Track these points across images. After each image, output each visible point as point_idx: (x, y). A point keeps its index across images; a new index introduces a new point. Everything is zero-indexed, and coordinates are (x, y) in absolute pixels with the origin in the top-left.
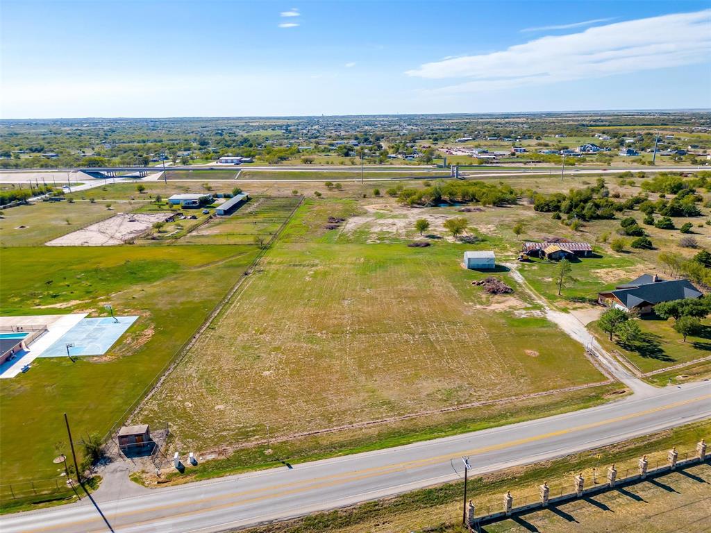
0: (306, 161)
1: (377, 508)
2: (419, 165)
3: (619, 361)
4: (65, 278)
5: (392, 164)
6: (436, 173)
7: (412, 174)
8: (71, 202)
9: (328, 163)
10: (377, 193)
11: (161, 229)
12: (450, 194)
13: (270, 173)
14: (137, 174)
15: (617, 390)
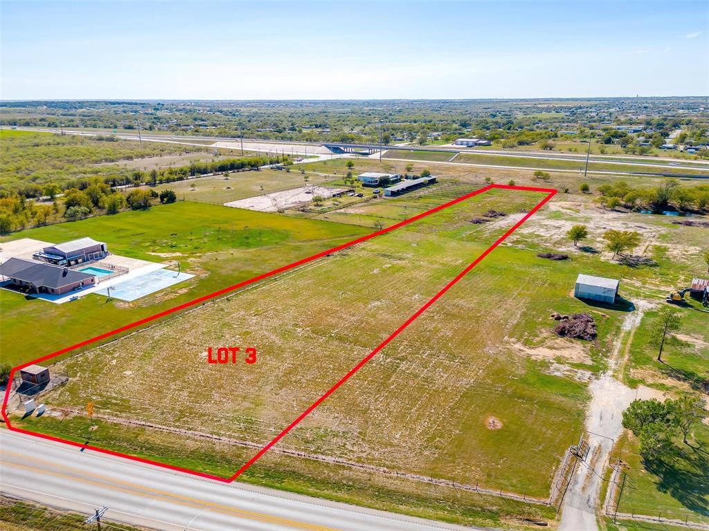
0: (546, 147)
1: (77, 524)
2: (696, 159)
3: (606, 480)
4: (191, 233)
5: (656, 156)
6: (703, 172)
7: (665, 170)
8: (288, 172)
9: (570, 150)
10: (585, 189)
11: (319, 203)
12: (682, 199)
13: (487, 157)
14: (367, 151)
15: (538, 518)
